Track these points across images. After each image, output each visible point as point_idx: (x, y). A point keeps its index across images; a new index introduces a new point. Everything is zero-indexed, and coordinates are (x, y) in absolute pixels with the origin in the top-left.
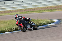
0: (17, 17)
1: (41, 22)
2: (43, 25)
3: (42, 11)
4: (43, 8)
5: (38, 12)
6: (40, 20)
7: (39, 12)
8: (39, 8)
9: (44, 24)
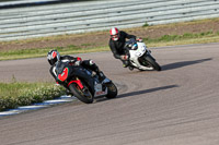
0: (55, 59)
1: (24, 92)
2: (33, 103)
3: (29, 53)
4: (30, 43)
5: (12, 57)
6: (20, 86)
7: (17, 57)
8: (17, 42)
9: (37, 100)
